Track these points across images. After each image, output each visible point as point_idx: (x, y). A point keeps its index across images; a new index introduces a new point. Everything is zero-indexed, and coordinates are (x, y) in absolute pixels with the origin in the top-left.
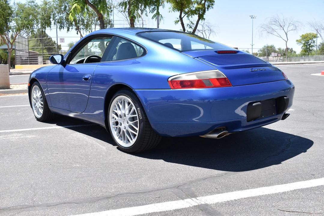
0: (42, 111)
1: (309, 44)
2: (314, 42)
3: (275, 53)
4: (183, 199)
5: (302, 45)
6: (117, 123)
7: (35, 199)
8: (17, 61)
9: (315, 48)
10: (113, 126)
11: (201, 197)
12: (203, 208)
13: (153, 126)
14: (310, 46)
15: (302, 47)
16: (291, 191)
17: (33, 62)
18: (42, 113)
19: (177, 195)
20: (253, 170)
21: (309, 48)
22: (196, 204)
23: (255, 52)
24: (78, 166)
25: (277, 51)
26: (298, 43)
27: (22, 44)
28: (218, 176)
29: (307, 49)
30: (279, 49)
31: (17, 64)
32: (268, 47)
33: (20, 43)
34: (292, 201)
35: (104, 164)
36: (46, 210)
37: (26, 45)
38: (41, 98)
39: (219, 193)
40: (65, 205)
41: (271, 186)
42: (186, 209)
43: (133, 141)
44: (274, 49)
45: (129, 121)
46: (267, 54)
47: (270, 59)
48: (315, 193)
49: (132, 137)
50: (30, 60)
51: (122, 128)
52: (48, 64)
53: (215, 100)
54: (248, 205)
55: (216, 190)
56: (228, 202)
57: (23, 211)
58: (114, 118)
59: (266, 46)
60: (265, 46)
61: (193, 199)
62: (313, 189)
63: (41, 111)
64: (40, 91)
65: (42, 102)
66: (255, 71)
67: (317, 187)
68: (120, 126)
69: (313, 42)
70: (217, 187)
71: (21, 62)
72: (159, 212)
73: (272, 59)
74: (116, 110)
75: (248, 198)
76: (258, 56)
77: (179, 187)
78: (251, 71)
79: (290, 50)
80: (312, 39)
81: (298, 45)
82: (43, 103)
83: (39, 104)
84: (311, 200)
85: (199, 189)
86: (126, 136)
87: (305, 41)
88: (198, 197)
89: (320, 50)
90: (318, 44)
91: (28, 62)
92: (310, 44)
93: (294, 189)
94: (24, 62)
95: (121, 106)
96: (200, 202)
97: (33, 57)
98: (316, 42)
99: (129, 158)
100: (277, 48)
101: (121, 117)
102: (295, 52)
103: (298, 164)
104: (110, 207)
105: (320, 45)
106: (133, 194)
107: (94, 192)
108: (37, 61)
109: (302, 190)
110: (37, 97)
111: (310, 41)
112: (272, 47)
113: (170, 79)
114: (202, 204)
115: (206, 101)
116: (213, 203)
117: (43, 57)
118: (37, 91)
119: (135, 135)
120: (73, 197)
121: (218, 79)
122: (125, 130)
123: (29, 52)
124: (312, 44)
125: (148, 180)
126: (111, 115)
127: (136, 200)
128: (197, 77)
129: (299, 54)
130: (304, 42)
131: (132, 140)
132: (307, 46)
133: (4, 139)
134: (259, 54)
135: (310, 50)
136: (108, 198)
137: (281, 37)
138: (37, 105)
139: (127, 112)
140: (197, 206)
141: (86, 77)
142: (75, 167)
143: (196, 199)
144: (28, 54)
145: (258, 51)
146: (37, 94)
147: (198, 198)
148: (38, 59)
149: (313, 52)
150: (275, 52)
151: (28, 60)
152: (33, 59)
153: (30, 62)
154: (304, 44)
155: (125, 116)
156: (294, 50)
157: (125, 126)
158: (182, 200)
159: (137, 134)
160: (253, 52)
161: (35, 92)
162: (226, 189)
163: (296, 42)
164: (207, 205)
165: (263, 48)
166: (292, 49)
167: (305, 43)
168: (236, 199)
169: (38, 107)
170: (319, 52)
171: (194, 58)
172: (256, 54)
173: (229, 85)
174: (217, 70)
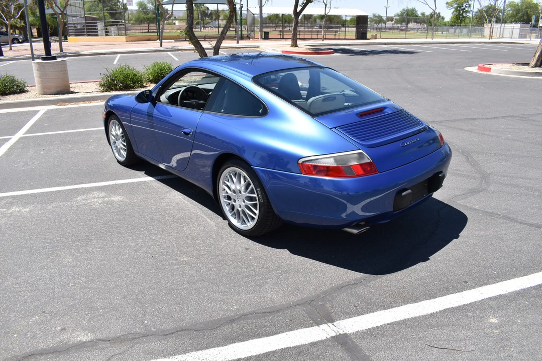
0: (126, 153)
1: (462, 8)
2: (470, 6)
4: (318, 325)
5: (453, 10)
6: (229, 198)
7: (146, 322)
8: (70, 31)
9: (470, 15)
10: (224, 200)
11: (338, 322)
12: (342, 340)
13: (276, 212)
14: (463, 12)
15: (454, 12)
16: (440, 311)
17: (92, 32)
18: (125, 156)
19: (310, 317)
20: (397, 273)
21: (462, 14)
22: (334, 334)
24: (186, 259)
26: (448, 7)
27: (76, 6)
28: (357, 283)
29: (460, 15)
30: (423, 14)
31: (70, 35)
32: (408, 10)
33: (72, 5)
34: (441, 329)
35: (217, 256)
36: (163, 341)
37: (80, 7)
38: (123, 136)
39: (358, 314)
40: (183, 333)
41: (418, 302)
42: (322, 341)
43: (250, 225)
45: (246, 201)
46: (406, 21)
48: (467, 316)
49: (249, 219)
50: (87, 29)
51: (237, 204)
52: (111, 35)
53: (356, 193)
54: (392, 335)
55: (355, 308)
56: (369, 329)
57: (137, 343)
58: (224, 190)
59: (406, 10)
60: (403, 10)
61: (330, 324)
62: (465, 307)
63: (124, 153)
64: (121, 129)
65: (124, 142)
66: (406, 145)
67: (470, 304)
68: (234, 203)
69: (468, 6)
70: (356, 304)
71: (75, 32)
72: (293, 347)
74: (228, 181)
75: (392, 323)
77: (312, 302)
78: (402, 147)
79: (437, 15)
80: (468, 2)
81: (448, 10)
82: (125, 144)
83: (121, 144)
84: (463, 327)
85: (336, 307)
86: (242, 217)
87: (458, 4)
88: (335, 321)
89: (476, 18)
90: (475, 10)
91: (84, 32)
92: (464, 9)
93: (443, 309)
94: (79, 33)
95: (235, 180)
96: (338, 330)
97: (91, 26)
98: (472, 6)
99: (247, 246)
100: (419, 13)
101: (234, 192)
102: (443, 18)
103: (449, 260)
104: (236, 337)
105: (477, 12)
106: (259, 314)
107: (213, 310)
108: (96, 29)
109: (453, 310)
110: (117, 134)
111: (465, 4)
112: (414, 10)
113: (300, 161)
114: (340, 334)
115: (345, 193)
116: (352, 332)
117: (105, 23)
118: (117, 128)
119: (253, 218)
120: (190, 318)
121: (360, 165)
122: (240, 209)
123: (86, 18)
124: (466, 9)
125: (274, 289)
126: (222, 186)
127: (265, 326)
128: (336, 162)
129: (448, 22)
130: (456, 5)
131: (249, 222)
132: (460, 11)
133: (85, 204)
134: (396, 19)
135: (464, 17)
136: (232, 321)
137: (427, 4)
138: (117, 144)
139: (243, 189)
140: (334, 337)
141: (186, 130)
142: (182, 261)
143: (333, 325)
144: (84, 22)
145: (394, 16)
146: (116, 131)
147: (335, 323)
148: (97, 26)
149: (467, 21)
151: (84, 29)
152: (91, 29)
153: (87, 32)
154: (456, 9)
155: (240, 192)
156: (442, 15)
157: (240, 204)
158: (317, 327)
159: (256, 217)
161: (114, 127)
162: (366, 307)
163: (446, 5)
164: (345, 335)
165: (401, 12)
166: (439, 13)
167: (457, 7)
168: (379, 325)
169: (118, 147)
170: (475, 21)
171: (331, 129)
172: (391, 19)
173: (375, 171)
174: (360, 151)
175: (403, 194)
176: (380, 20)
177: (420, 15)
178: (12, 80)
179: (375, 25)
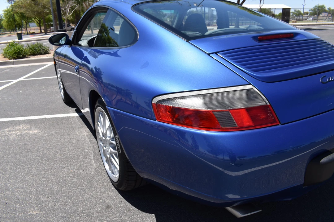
3: (326, 13)
10: (101, 143)
23: (306, 12)
25: (327, 11)
30: (329, 9)
32: (319, 7)
43: (117, 177)
44: (324, 9)
46: (317, 14)
47: (319, 18)
49: (116, 170)
58: (99, 132)
59: (317, 6)
60: (316, 6)
66: (329, 81)
73: (321, 18)
76: (308, 15)
78: (322, 83)
86: (111, 165)
100: (327, 8)
101: (103, 135)
112: (322, 7)
121: (248, 110)
122: (108, 156)
126: (97, 128)
128: (206, 104)
131: (116, 173)
134: (310, 13)
145: (309, 11)
150: (325, 11)
159: (119, 170)
160: (304, 12)
165: (314, 7)
171: (209, 54)
172: (307, 13)
173: (274, 121)
174: (250, 87)
175: (324, 160)
176: (298, 13)
177: (327, 10)
178: (41, 46)
179: (296, 18)
